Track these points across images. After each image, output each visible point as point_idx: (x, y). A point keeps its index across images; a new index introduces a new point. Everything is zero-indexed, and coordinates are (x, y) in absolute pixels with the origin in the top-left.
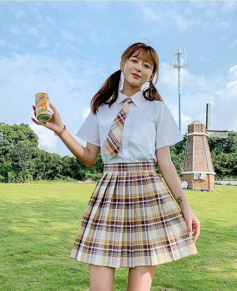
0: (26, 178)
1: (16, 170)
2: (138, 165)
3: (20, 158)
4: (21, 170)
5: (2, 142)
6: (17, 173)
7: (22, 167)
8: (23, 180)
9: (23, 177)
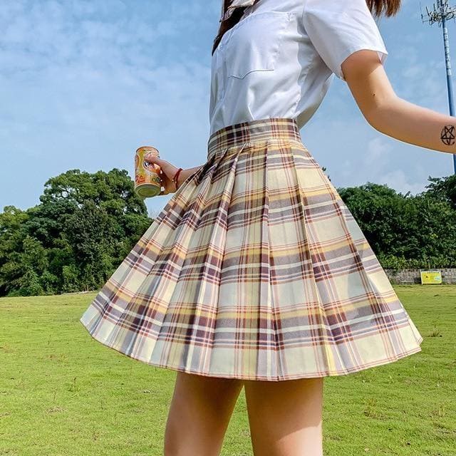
0: (102, 279)
1: (80, 261)
2: (275, 123)
3: (86, 235)
4: (90, 262)
5: (63, 206)
6: (82, 267)
7: (90, 255)
8: (94, 282)
9: (95, 276)
